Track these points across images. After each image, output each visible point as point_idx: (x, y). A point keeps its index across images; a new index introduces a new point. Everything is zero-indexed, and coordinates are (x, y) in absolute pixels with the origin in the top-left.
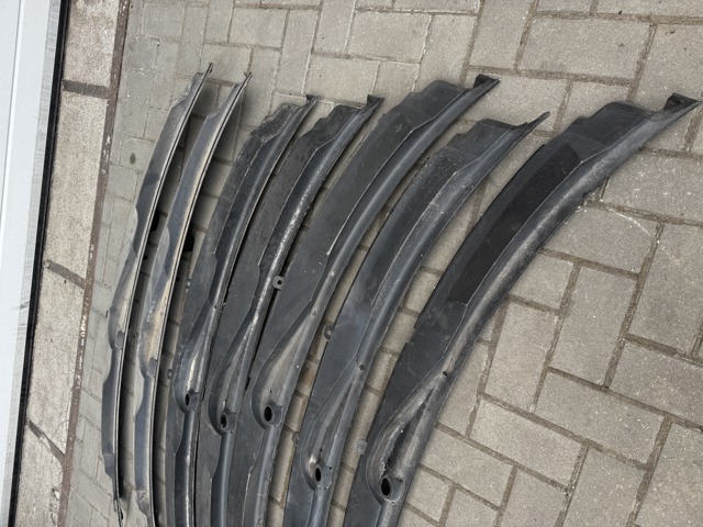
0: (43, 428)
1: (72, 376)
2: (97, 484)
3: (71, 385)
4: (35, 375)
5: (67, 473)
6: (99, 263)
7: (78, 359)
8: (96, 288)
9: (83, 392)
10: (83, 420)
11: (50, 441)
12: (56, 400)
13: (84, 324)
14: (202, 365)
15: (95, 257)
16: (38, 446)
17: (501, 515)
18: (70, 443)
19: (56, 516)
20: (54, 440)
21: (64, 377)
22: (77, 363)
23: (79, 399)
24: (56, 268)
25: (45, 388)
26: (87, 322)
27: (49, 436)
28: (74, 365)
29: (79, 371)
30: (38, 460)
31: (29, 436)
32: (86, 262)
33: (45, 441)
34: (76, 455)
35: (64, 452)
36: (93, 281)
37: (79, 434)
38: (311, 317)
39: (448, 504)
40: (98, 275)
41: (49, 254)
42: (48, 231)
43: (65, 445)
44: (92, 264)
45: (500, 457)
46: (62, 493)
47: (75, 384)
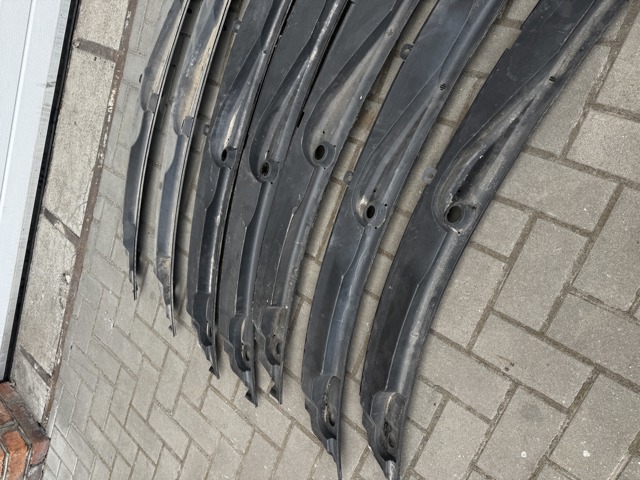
0: (59, 214)
1: (94, 155)
2: (112, 263)
3: (93, 165)
4: (55, 163)
5: (80, 255)
6: (135, 29)
7: (103, 136)
8: (129, 57)
9: (105, 171)
10: (103, 200)
11: (64, 226)
12: (76, 184)
13: (112, 99)
14: (243, 118)
15: (131, 25)
16: (53, 232)
17: (591, 241)
18: (86, 225)
19: (64, 301)
20: (70, 225)
21: (86, 159)
22: (101, 141)
23: (100, 177)
24: (87, 46)
25: (64, 174)
26: (116, 97)
27: (65, 222)
28: (98, 144)
29: (102, 149)
30: (50, 247)
31: (44, 224)
32: (121, 31)
33: (60, 226)
34: (92, 236)
35: (79, 235)
36: (126, 52)
37: (97, 215)
38: (386, 38)
39: (525, 236)
40: (133, 43)
41: (80, 32)
42: (81, 8)
43: (81, 227)
44: (127, 33)
45: (603, 174)
46: (74, 276)
47: (98, 163)
